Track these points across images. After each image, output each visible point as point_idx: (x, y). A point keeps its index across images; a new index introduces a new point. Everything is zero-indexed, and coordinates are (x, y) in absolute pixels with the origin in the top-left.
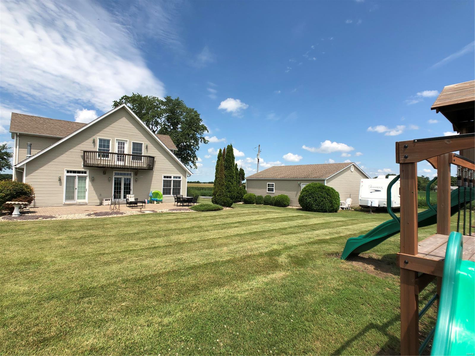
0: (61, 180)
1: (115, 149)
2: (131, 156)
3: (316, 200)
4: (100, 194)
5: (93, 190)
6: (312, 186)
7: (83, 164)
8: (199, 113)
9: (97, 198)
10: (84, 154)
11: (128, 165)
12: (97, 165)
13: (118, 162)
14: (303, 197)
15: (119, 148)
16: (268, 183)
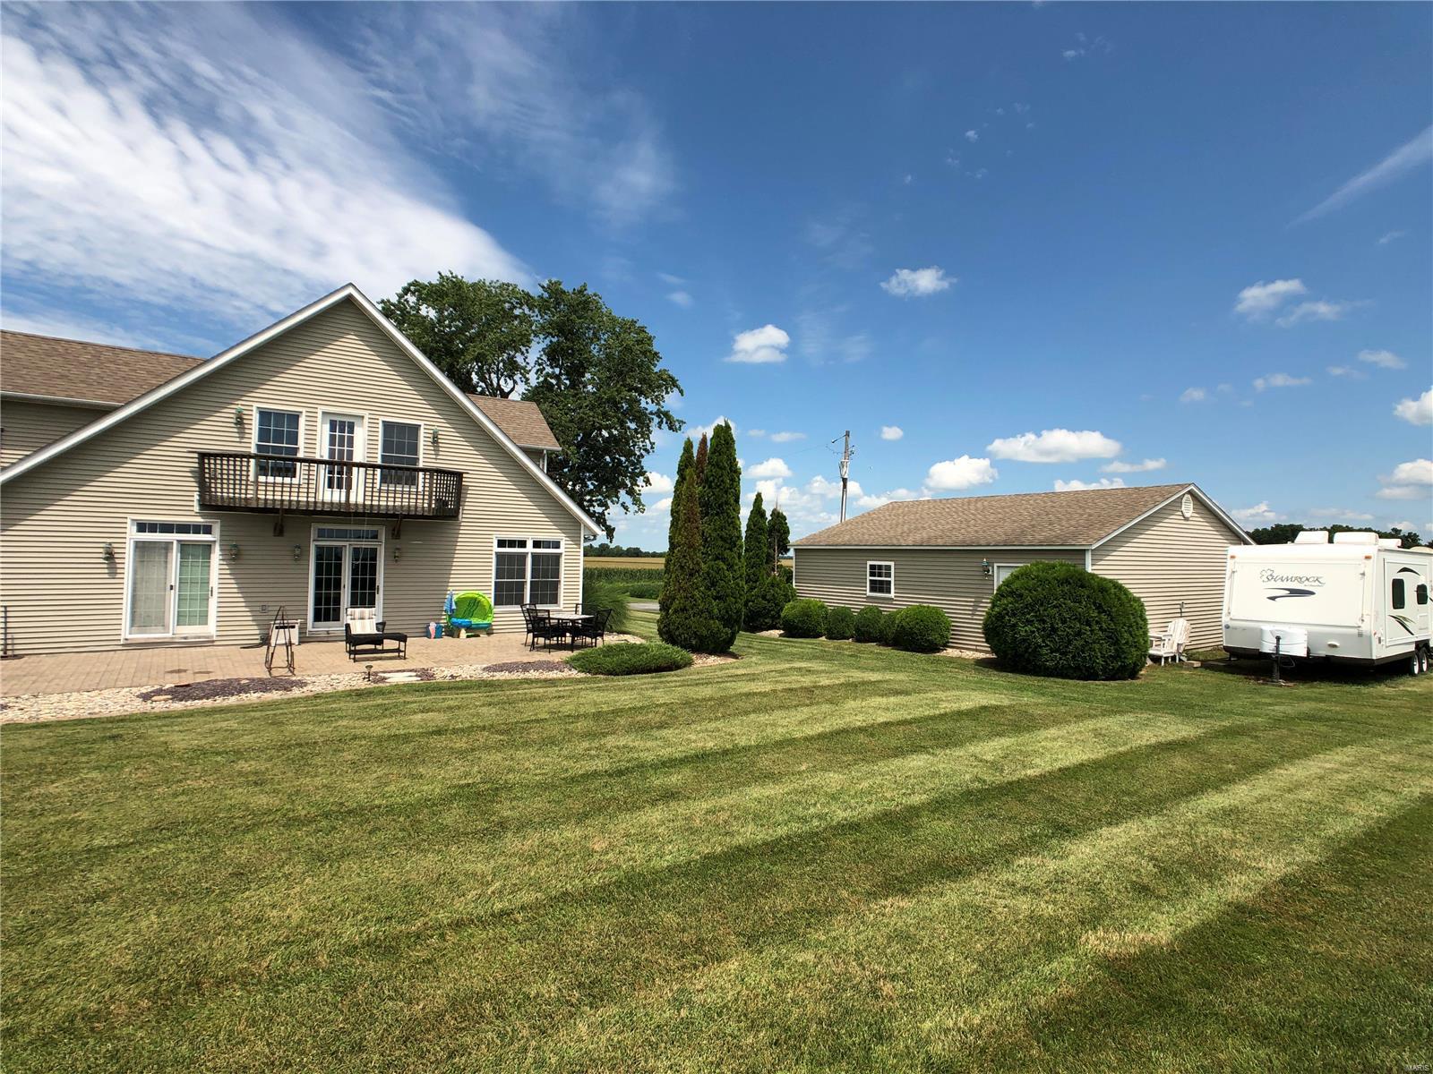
0: (116, 556)
1: (318, 446)
2: (378, 471)
3: (1054, 630)
4: (262, 604)
5: (236, 590)
6: (1037, 577)
7: (199, 501)
8: (650, 331)
9: (250, 618)
10: (201, 463)
11: (368, 503)
12: (243, 505)
13: (328, 491)
14: (1000, 617)
15: (332, 442)
16: (869, 563)
